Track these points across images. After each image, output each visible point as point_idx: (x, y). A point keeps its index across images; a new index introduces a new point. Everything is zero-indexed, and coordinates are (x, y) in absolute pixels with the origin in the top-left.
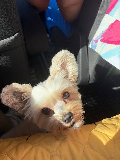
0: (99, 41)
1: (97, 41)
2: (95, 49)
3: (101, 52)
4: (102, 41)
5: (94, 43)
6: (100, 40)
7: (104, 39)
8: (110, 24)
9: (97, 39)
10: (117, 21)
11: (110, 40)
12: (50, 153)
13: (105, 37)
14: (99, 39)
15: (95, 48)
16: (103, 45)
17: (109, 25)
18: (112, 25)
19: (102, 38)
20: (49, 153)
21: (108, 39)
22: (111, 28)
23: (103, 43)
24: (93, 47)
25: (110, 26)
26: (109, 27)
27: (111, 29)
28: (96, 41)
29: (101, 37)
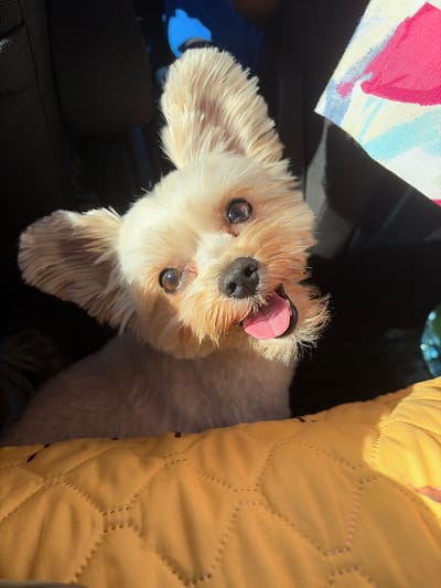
0: (357, 89)
1: (350, 90)
2: (339, 121)
3: (363, 132)
4: (369, 88)
5: (336, 96)
6: (362, 86)
7: (375, 80)
8: (402, 20)
9: (348, 81)
10: (428, 8)
11: (399, 85)
12: (105, 514)
13: (380, 74)
14: (355, 80)
15: (342, 116)
16: (373, 105)
17: (398, 23)
18: (409, 23)
19: (369, 77)
20: (101, 515)
21: (393, 82)
22: (404, 37)
23: (371, 96)
24: (334, 111)
25: (400, 27)
26: (398, 31)
27: (406, 42)
28: (345, 89)
29: (367, 72)
